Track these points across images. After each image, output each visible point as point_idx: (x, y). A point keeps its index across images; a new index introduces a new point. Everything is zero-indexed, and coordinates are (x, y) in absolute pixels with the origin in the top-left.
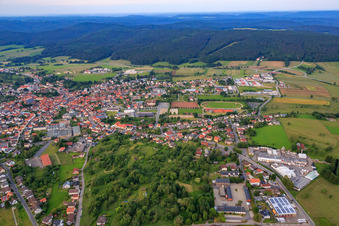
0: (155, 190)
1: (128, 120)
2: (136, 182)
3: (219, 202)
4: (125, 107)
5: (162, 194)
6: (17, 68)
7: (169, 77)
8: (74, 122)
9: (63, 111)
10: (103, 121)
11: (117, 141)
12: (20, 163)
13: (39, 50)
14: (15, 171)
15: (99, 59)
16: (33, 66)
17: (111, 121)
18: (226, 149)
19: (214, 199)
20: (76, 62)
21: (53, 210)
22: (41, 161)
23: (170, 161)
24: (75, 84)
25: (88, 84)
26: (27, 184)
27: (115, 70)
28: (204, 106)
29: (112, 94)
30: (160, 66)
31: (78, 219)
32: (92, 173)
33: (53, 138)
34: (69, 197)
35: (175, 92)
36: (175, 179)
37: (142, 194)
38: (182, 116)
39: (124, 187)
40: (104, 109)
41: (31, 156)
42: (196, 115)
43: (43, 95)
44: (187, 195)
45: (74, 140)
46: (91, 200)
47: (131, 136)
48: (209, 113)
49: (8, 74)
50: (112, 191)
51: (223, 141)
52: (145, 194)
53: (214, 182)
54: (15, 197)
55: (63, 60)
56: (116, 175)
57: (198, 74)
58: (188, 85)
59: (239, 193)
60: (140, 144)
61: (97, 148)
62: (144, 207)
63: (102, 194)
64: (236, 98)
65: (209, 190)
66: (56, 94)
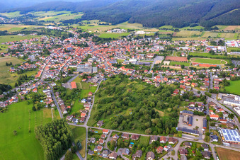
0: (137, 111)
1: (130, 66)
2: (127, 105)
3: (181, 125)
4: (131, 57)
5: (141, 115)
6: (64, 27)
7: (170, 37)
8: (95, 64)
9: (89, 56)
10: (114, 65)
11: (120, 79)
12: (59, 85)
13: (80, 15)
14: (56, 89)
15: (120, 22)
16: (75, 26)
17: (119, 66)
18: (199, 92)
19: (178, 122)
20: (103, 24)
21: (73, 113)
22: (70, 86)
23: (153, 95)
24: (100, 39)
25: (109, 40)
26: (61, 97)
27: (129, 31)
28: (192, 61)
29: (123, 48)
30: (164, 29)
31: (87, 120)
32: (100, 96)
33: (80, 73)
34: (84, 108)
35: (171, 49)
36: (153, 107)
37: (129, 112)
38: (171, 67)
39: (118, 107)
40: (116, 58)
41: (66, 81)
42: (183, 67)
43: (78, 45)
44: (158, 117)
45: (92, 75)
46: (96, 111)
47: (130, 77)
48: (195, 66)
49: (59, 31)
50: (110, 108)
51: (199, 86)
52: (131, 113)
53: (181, 112)
54: (54, 103)
55: (95, 22)
56: (114, 99)
57: (195, 36)
58: (183, 44)
59: (199, 122)
60: (135, 82)
61: (106, 82)
62: (128, 120)
63: (103, 109)
64: (223, 56)
65: (176, 117)
66: (87, 46)
